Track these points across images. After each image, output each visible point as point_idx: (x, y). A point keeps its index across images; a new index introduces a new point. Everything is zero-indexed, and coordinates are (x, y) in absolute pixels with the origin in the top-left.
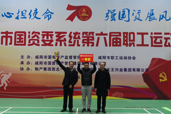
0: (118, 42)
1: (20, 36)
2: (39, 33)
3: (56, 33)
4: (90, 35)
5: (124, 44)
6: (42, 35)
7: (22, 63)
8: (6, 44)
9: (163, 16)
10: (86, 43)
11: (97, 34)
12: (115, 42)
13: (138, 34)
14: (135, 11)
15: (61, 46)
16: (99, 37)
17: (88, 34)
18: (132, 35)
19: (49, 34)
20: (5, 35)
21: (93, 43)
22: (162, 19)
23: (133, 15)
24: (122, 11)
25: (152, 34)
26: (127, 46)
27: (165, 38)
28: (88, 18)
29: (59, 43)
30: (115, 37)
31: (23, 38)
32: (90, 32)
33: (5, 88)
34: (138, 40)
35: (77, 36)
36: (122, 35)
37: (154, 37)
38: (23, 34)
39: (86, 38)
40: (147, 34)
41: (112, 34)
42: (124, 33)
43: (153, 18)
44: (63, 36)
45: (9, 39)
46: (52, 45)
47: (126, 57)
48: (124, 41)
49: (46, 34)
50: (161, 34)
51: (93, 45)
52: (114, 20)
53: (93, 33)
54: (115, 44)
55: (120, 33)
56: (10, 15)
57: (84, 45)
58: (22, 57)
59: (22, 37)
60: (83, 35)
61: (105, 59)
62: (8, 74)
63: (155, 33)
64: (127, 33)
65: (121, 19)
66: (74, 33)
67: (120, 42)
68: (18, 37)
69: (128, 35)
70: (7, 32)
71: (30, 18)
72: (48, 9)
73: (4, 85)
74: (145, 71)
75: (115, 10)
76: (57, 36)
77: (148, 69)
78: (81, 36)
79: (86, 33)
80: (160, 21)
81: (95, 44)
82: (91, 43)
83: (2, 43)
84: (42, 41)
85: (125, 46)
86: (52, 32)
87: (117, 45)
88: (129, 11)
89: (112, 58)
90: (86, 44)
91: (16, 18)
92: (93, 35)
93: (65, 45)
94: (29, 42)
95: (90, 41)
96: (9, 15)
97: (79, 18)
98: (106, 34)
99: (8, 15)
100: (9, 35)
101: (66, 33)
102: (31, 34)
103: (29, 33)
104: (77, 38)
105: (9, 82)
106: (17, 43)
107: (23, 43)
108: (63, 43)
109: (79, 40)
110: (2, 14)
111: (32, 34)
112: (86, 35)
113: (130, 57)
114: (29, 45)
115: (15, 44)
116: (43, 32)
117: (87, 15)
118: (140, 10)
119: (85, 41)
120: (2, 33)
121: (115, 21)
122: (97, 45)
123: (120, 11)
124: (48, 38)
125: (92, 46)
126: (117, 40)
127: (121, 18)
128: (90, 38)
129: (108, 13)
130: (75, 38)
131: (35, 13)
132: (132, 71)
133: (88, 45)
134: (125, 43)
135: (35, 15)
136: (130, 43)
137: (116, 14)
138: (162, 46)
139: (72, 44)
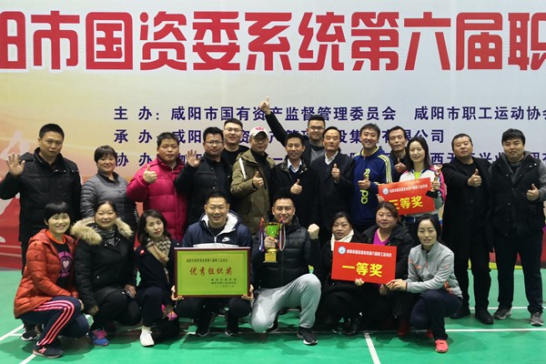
0: (492, 52)
1: (109, 29)
2: (182, 20)
3: (249, 16)
4: (381, 23)
5: (512, 61)
6: (195, 26)
7: (121, 136)
8: (56, 65)
10: (365, 55)
11: (409, 23)
12: (478, 52)
15: (272, 69)
16: (419, 34)
17: (374, 21)
18: (544, 25)
19: (223, 21)
20: (47, 27)
21: (394, 58)
26: (524, 68)
29: (260, 56)
30: (478, 33)
31: (118, 41)
32: (381, 14)
35: (331, 31)
36: (506, 24)
38: (121, 22)
39: (368, 38)
41: (467, 21)
42: (513, 17)
44: (278, 29)
45: (65, 44)
46: (236, 67)
47: (520, 110)
48: (514, 46)
49: (210, 21)
51: (393, 66)
53: (392, 17)
54: (478, 59)
55: (497, 17)
57: (358, 66)
58: (121, 114)
59: (117, 34)
60: (355, 23)
64: (524, 17)
66: (319, 19)
67: (498, 53)
68: (101, 34)
69: (529, 23)
70: (55, 13)
76: (252, 31)
78: (347, 27)
79: (367, 17)
81: (403, 60)
82: (385, 55)
83: (38, 61)
84: (195, 49)
85: (518, 67)
86: (235, 15)
87: (485, 65)
89: (469, 113)
90: (367, 62)
92: (394, 24)
93: (286, 64)
94: (146, 54)
95: (382, 49)
98: (446, 23)
100: (63, 27)
101: (287, 17)
102: (150, 22)
103: (144, 17)
104: (331, 38)
106: (96, 60)
107: (122, 60)
108: (276, 56)
109: (341, 44)
111: (157, 21)
112: (368, 23)
113: (535, 109)
114: (144, 67)
115: (91, 65)
116: (197, 15)
119: (362, 49)
120: (36, 19)
122: (410, 65)
124: (217, 38)
125: (389, 67)
126: (485, 46)
128: (382, 38)
130: (323, 36)
133: (375, 67)
134: (518, 54)
136: (536, 56)
139: (314, 60)
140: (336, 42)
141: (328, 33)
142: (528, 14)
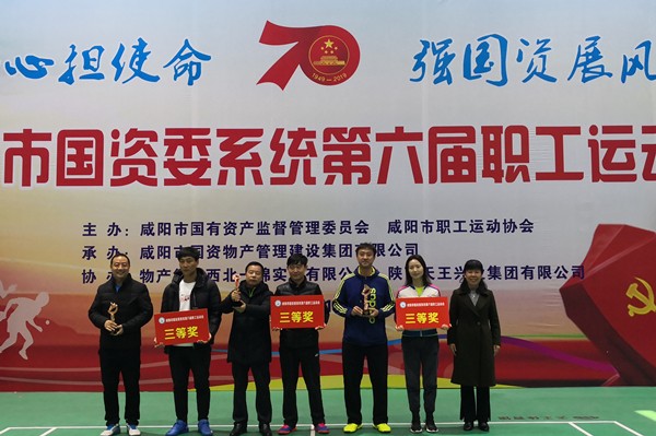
0: (465, 165)
1: (80, 146)
2: (153, 136)
3: (220, 133)
4: (352, 138)
5: (486, 173)
6: (167, 142)
7: (90, 253)
8: (26, 182)
9: (635, 61)
10: (337, 169)
11: (381, 137)
12: (451, 166)
13: (541, 131)
14: (526, 43)
15: (243, 184)
16: (391, 148)
17: (346, 136)
18: (517, 138)
20: (19, 144)
21: (366, 171)
22: (632, 72)
23: (520, 59)
24: (475, 45)
25: (593, 130)
26: (498, 180)
27: (645, 148)
28: (345, 75)
29: (232, 172)
30: (451, 146)
31: (89, 158)
32: (352, 129)
33: (23, 353)
34: (542, 154)
35: (303, 146)
36: (479, 137)
37: (605, 144)
38: (93, 139)
39: (340, 153)
40: (576, 131)
41: (439, 135)
42: (486, 130)
43: (599, 70)
44: (250, 145)
45: (36, 161)
46: (207, 182)
47: (496, 223)
48: (487, 159)
49: (182, 137)
50: (628, 130)
51: (365, 180)
52: (446, 81)
53: (364, 132)
54: (451, 172)
55: (470, 131)
56: (37, 66)
57: (330, 181)
58: (90, 230)
59: (87, 151)
60: (326, 138)
61: (416, 231)
62: (33, 297)
63: (607, 130)
64: (497, 130)
65: (473, 74)
66: (291, 134)
67: (471, 165)
68: (73, 151)
69: (503, 136)
70: (27, 132)
71: (116, 80)
72: (187, 41)
73: (21, 339)
74: (569, 275)
75: (450, 41)
76: (223, 147)
77: (582, 267)
78: (318, 143)
79: (338, 132)
80: (623, 81)
81: (375, 175)
82: (357, 169)
83: (9, 178)
84: (166, 165)
85: (492, 180)
86: (207, 131)
87: (458, 178)
88: (503, 43)
89: (443, 226)
90: (339, 177)
91: (60, 80)
92: (365, 139)
93: (258, 179)
94: (117, 170)
95: (354, 164)
96: (35, 68)
97: (309, 73)
98: (418, 137)
99: (32, 68)
100: (35, 144)
101: (259, 133)
102: (121, 139)
103: (115, 134)
104: (303, 153)
105: (40, 329)
106: (67, 177)
107: (93, 176)
108: (248, 171)
109: (312, 159)
110: (7, 64)
111: (128, 138)
112: (340, 138)
113: (511, 222)
114: (114, 183)
115: (61, 181)
116: (168, 132)
117: (343, 63)
118: (547, 41)
119: (334, 164)
120: (8, 137)
121: (450, 82)
122: (382, 179)
123: (469, 45)
124: (188, 154)
125: (361, 181)
126: (458, 159)
127: (475, 71)
128: (353, 153)
129: (424, 52)
130: (294, 151)
131: (137, 59)
132: (521, 277)
133: (347, 181)
134: (492, 167)
135: (136, 67)
136: (510, 169)
137: (453, 55)
138: (633, 178)
139: (286, 174)
140: (308, 157)
141: (300, 148)
142: (501, 127)
